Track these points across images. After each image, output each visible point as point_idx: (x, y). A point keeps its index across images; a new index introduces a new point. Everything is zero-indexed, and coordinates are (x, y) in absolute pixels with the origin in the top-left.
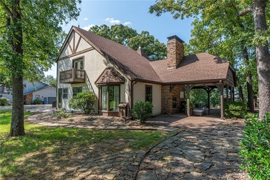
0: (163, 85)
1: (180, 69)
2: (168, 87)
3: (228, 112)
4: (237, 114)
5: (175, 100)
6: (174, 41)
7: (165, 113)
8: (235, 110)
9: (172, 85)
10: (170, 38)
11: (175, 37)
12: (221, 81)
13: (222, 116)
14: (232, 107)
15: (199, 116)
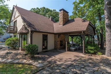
0: (55, 34)
1: (64, 26)
2: (57, 35)
3: (87, 50)
4: (92, 52)
5: (62, 42)
6: (62, 11)
7: (56, 49)
8: (91, 50)
9: (59, 34)
10: (60, 10)
11: (63, 10)
12: (83, 32)
13: (84, 52)
14: (89, 47)
15: (72, 51)
